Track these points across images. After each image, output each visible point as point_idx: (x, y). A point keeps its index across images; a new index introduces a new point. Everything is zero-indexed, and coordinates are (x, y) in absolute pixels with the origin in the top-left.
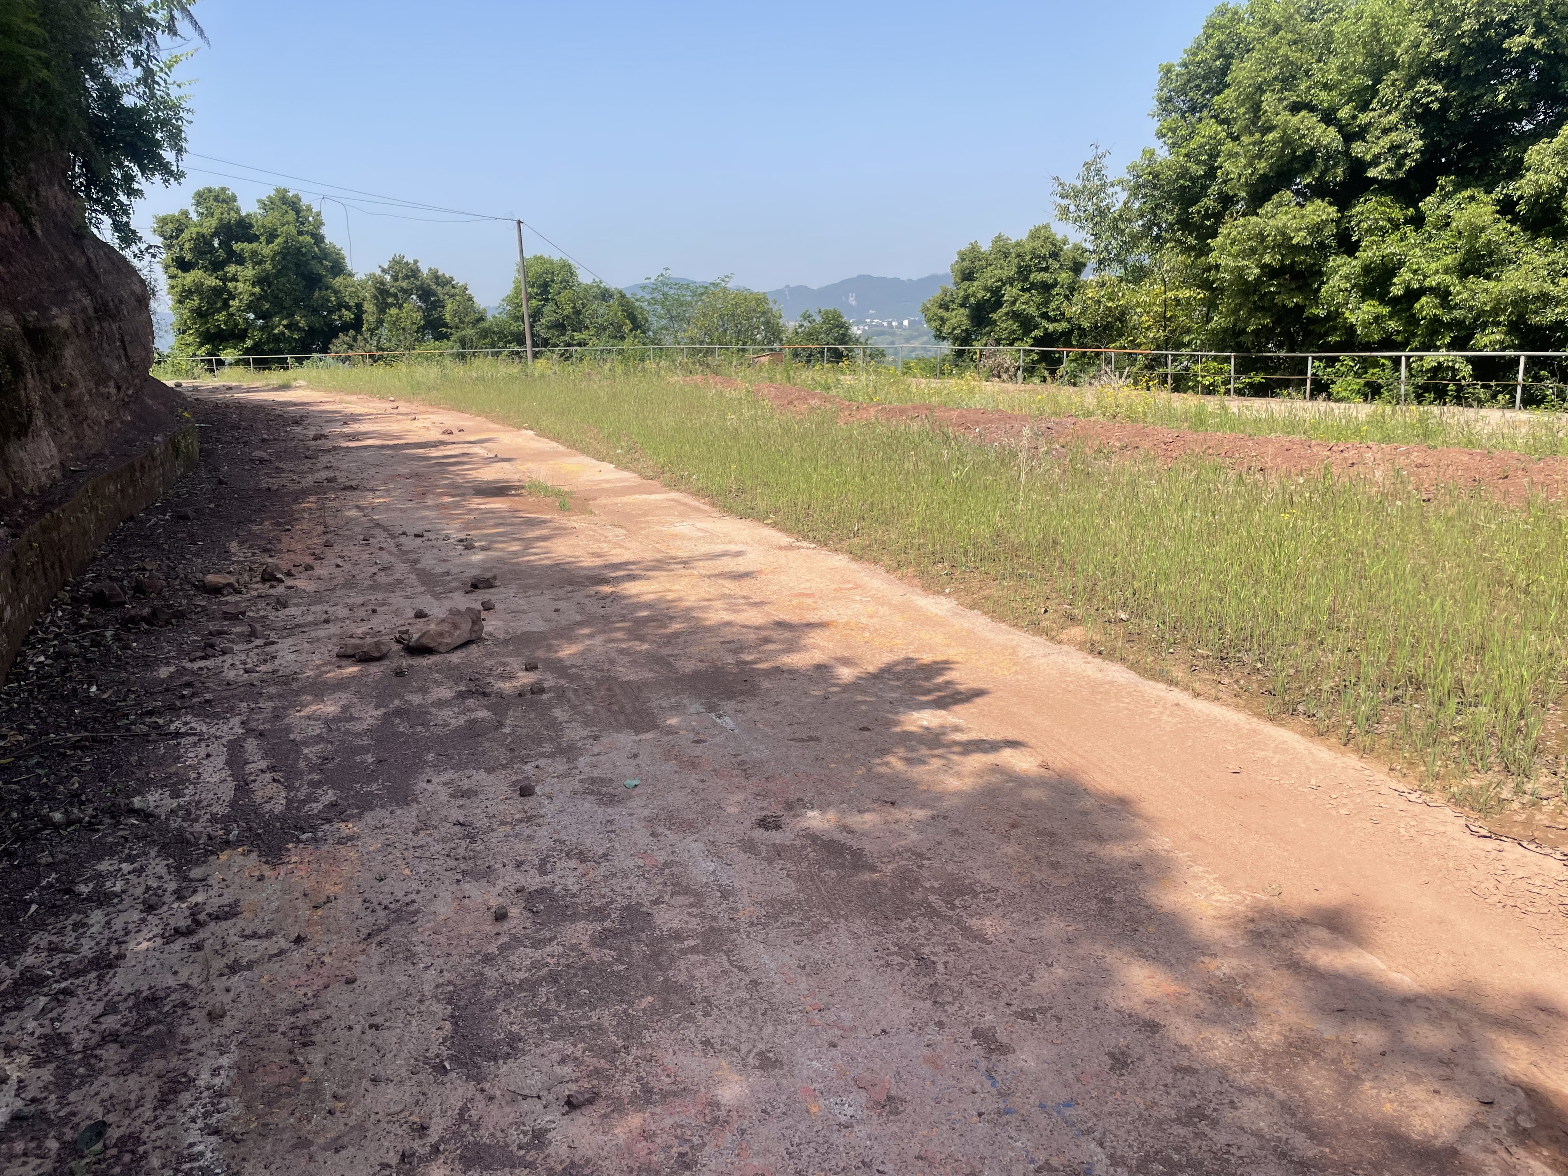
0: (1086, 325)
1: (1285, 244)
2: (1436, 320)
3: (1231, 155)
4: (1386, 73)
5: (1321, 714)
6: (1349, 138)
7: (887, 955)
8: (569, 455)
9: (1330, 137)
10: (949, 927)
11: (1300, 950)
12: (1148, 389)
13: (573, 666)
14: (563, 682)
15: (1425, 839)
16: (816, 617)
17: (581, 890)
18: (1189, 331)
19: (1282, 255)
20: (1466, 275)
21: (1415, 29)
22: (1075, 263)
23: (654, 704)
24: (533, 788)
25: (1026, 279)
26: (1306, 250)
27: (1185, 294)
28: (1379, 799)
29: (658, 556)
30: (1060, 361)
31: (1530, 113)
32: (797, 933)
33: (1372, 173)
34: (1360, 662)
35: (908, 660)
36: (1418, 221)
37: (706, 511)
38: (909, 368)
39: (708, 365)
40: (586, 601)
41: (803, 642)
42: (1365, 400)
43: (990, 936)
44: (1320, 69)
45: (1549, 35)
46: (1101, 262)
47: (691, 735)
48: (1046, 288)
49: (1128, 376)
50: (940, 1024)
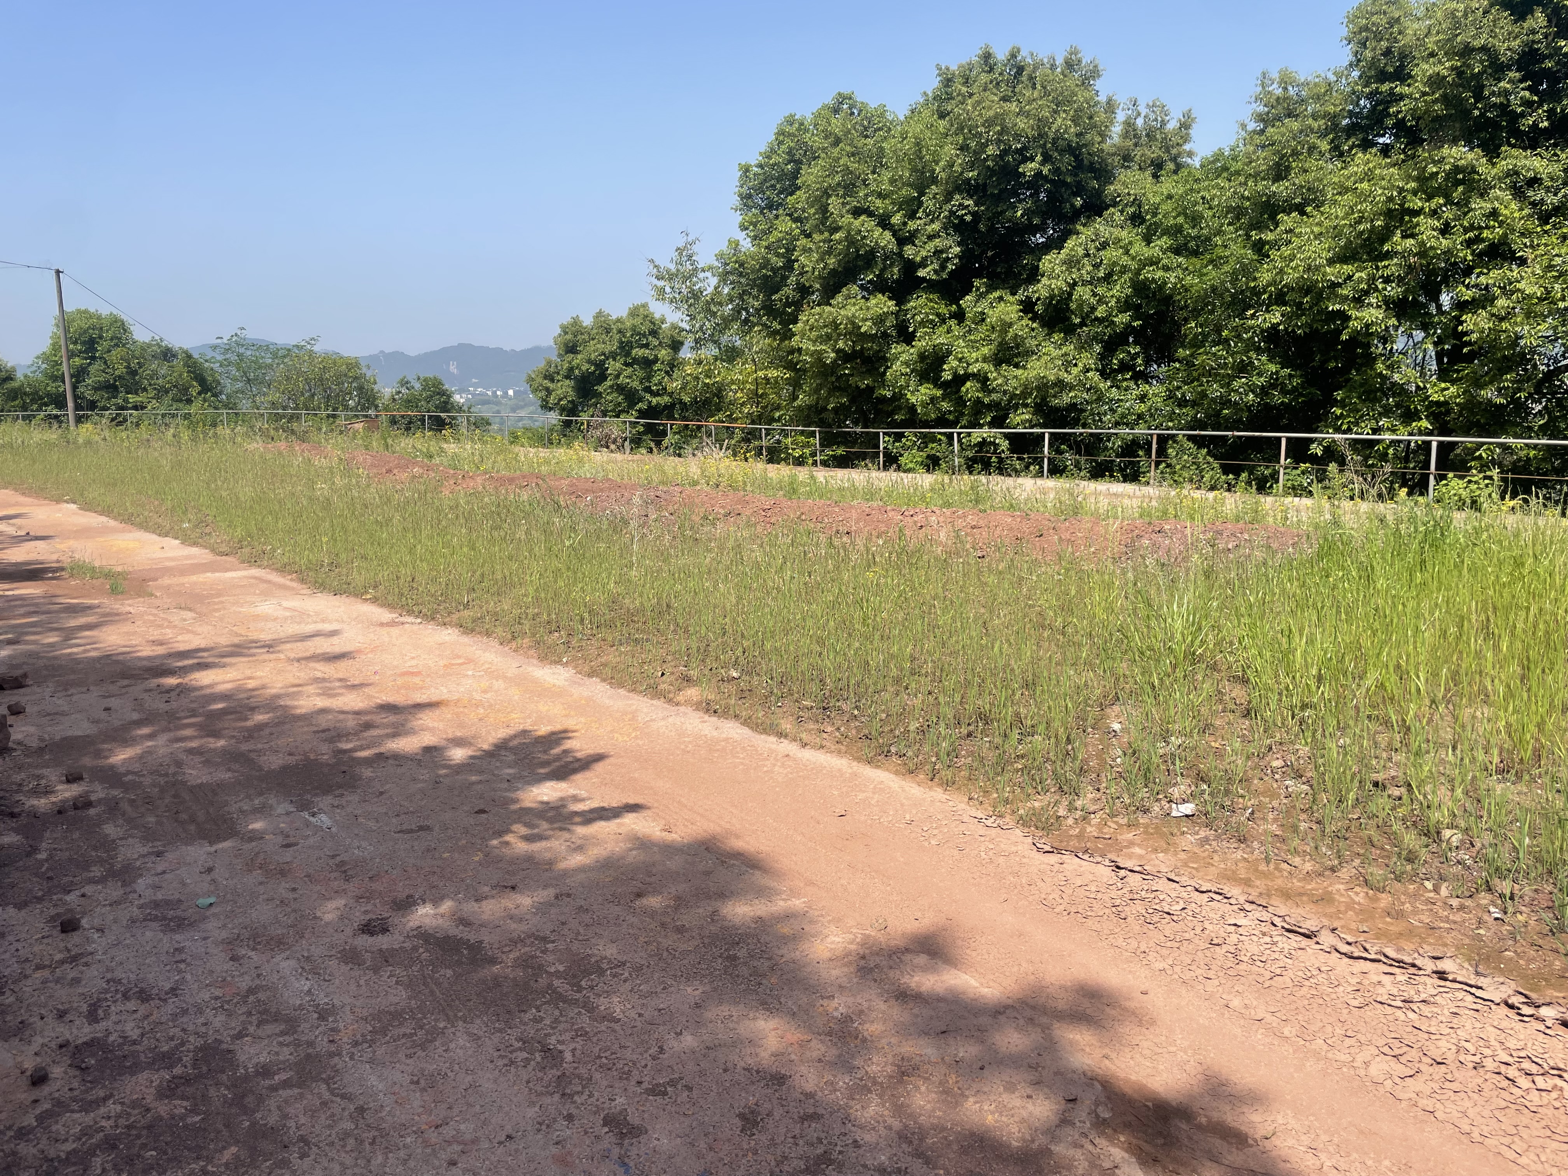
0: (687, 399)
1: (854, 332)
2: (978, 401)
3: (805, 250)
4: (928, 187)
5: (910, 754)
6: (902, 241)
7: (511, 1052)
8: (123, 531)
9: (886, 239)
10: (576, 1011)
11: (905, 979)
12: (746, 460)
13: (129, 772)
14: (115, 792)
15: (1001, 860)
16: (424, 697)
17: (143, 1035)
18: (778, 408)
19: (853, 342)
20: (1000, 365)
21: (950, 150)
22: (673, 341)
23: (234, 808)
24: (79, 920)
25: (628, 354)
26: (872, 338)
27: (773, 373)
28: (962, 827)
29: (236, 640)
30: (664, 434)
31: (1042, 229)
32: (408, 1045)
33: (921, 273)
34: (939, 704)
35: (524, 732)
36: (960, 316)
37: (293, 589)
38: (517, 437)
39: (293, 432)
40: (146, 696)
41: (409, 725)
42: (928, 471)
43: (618, 1014)
44: (875, 180)
45: (1053, 163)
46: (697, 341)
47: (280, 839)
48: (648, 364)
49: (728, 448)
50: (570, 1118)
